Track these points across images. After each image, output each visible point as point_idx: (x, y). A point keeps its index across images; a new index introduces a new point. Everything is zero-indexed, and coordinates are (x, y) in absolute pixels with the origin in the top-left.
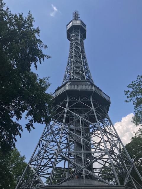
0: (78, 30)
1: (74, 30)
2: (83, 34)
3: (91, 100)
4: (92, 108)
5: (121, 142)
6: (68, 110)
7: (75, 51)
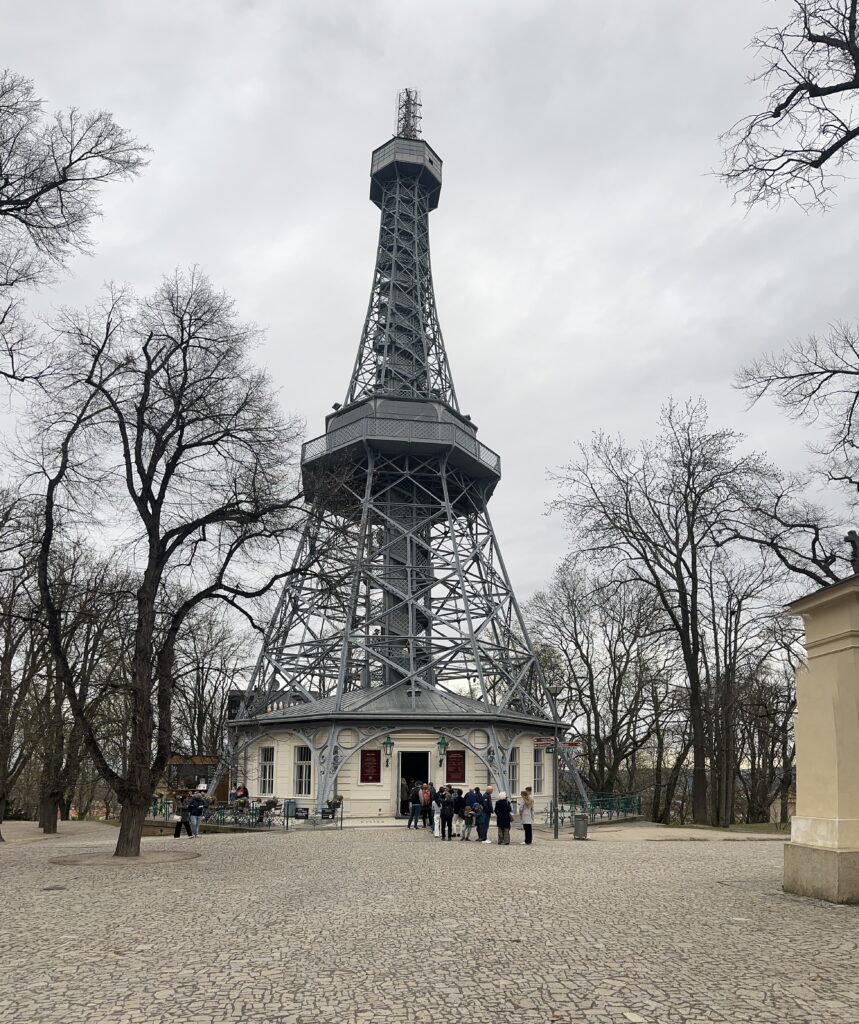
0: (414, 179)
1: (401, 177)
2: (428, 195)
3: (443, 474)
4: (443, 504)
5: (512, 600)
6: (371, 506)
7: (399, 268)
